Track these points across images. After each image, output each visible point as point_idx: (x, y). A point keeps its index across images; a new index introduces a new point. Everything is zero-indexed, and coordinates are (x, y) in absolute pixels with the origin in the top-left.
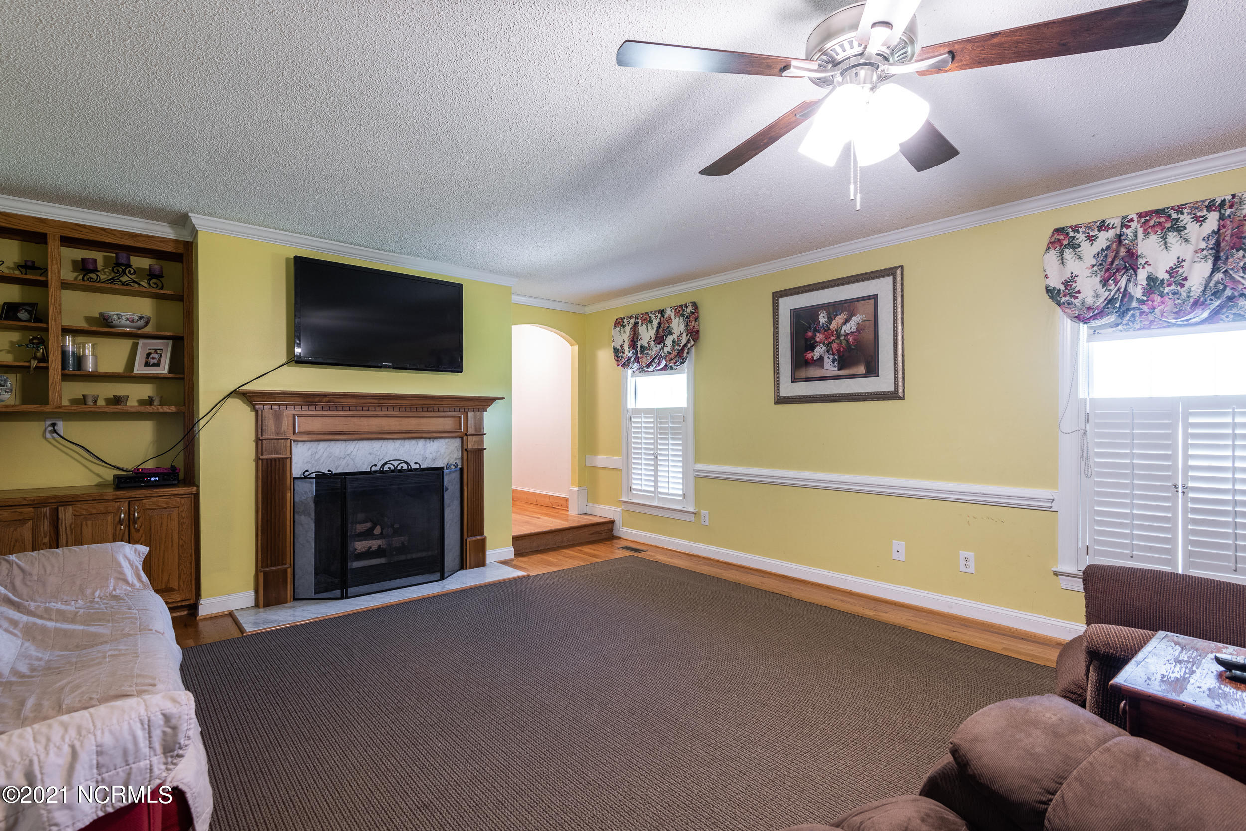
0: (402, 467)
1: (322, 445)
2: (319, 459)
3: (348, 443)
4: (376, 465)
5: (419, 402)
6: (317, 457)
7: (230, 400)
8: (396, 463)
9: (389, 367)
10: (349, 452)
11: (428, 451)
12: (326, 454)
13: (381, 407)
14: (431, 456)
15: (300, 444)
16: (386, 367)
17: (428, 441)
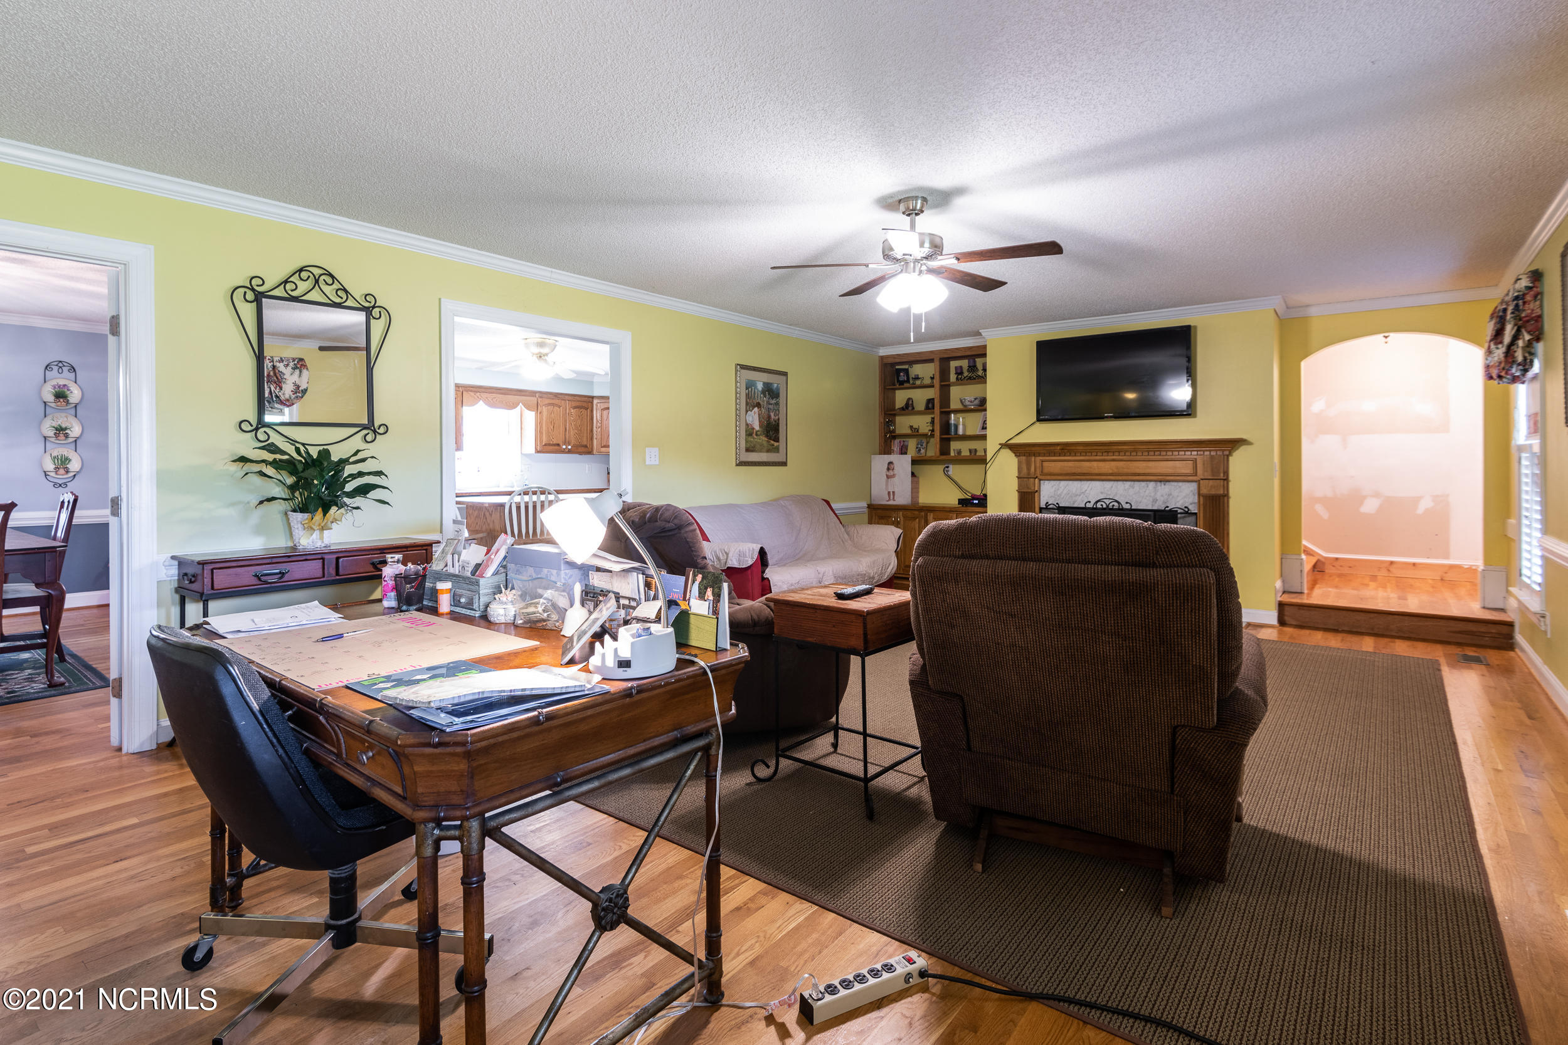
0: (1113, 506)
1: (1063, 483)
2: (1060, 495)
3: (1083, 482)
4: (1090, 502)
5: (1144, 447)
6: (1059, 493)
7: (1002, 450)
8: (1108, 502)
9: (1111, 417)
10: (1084, 490)
11: (1159, 494)
12: (1065, 492)
13: (1108, 452)
14: (1162, 499)
15: (1046, 482)
16: (1107, 417)
17: (1159, 483)
